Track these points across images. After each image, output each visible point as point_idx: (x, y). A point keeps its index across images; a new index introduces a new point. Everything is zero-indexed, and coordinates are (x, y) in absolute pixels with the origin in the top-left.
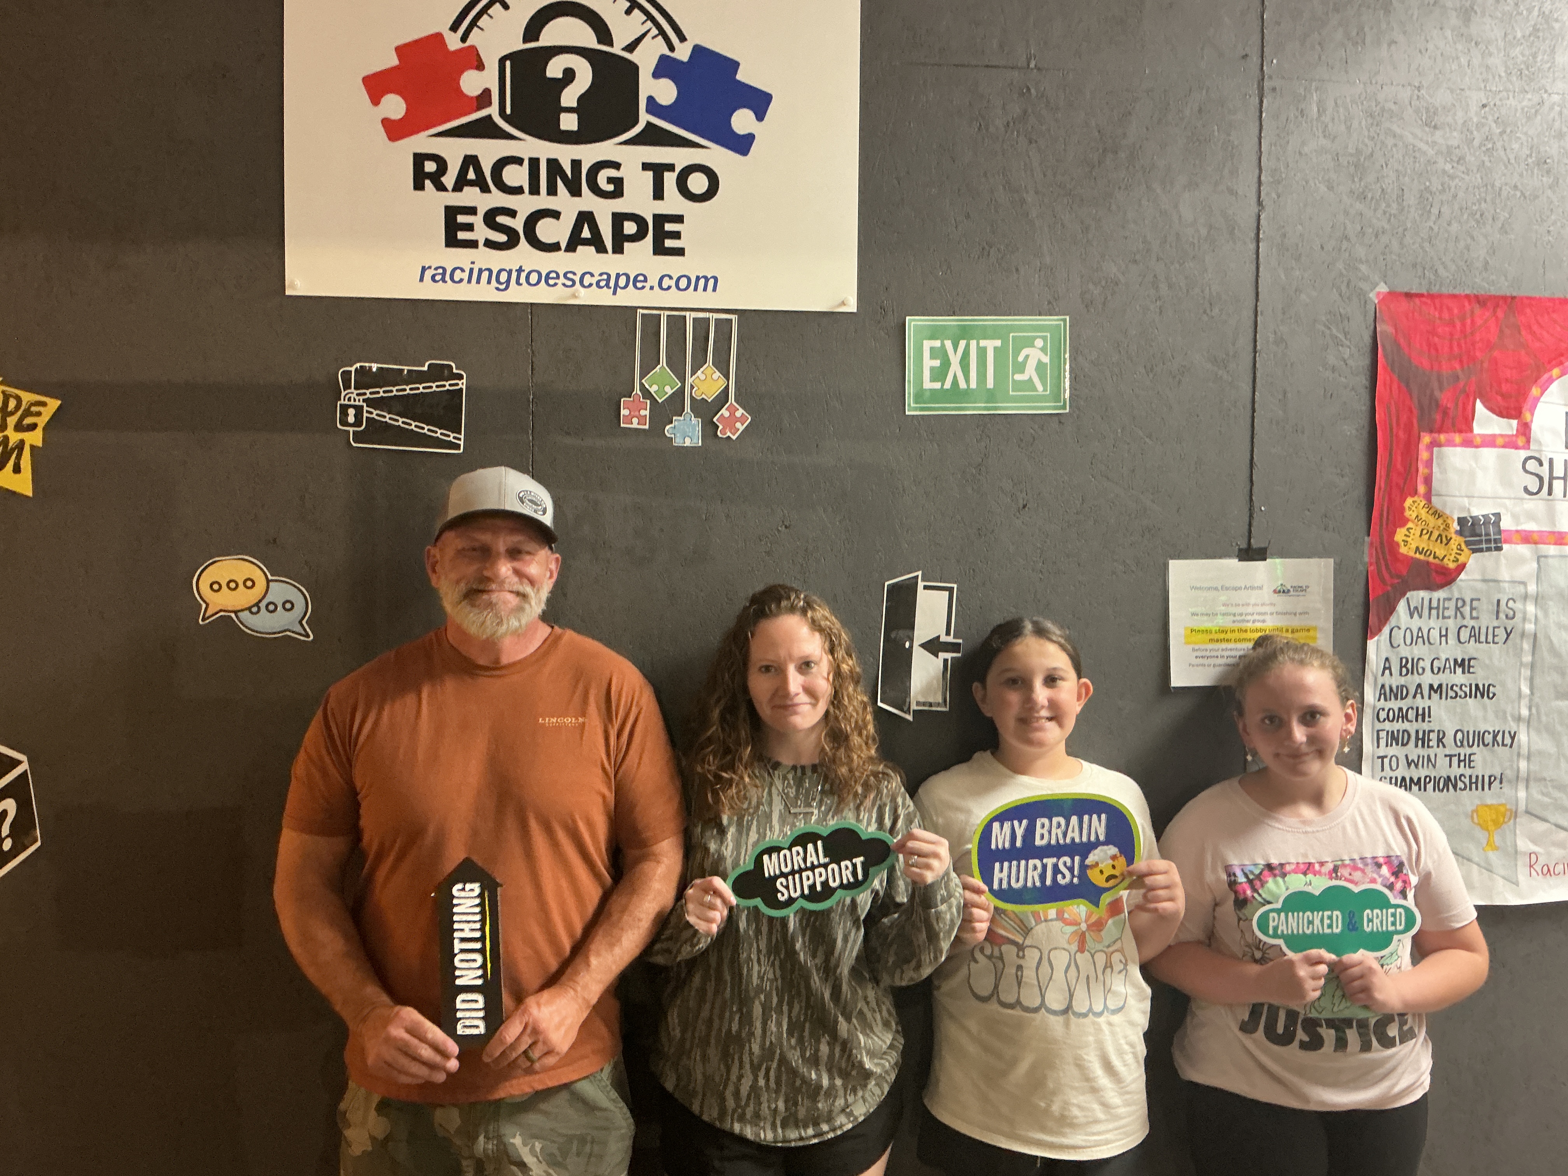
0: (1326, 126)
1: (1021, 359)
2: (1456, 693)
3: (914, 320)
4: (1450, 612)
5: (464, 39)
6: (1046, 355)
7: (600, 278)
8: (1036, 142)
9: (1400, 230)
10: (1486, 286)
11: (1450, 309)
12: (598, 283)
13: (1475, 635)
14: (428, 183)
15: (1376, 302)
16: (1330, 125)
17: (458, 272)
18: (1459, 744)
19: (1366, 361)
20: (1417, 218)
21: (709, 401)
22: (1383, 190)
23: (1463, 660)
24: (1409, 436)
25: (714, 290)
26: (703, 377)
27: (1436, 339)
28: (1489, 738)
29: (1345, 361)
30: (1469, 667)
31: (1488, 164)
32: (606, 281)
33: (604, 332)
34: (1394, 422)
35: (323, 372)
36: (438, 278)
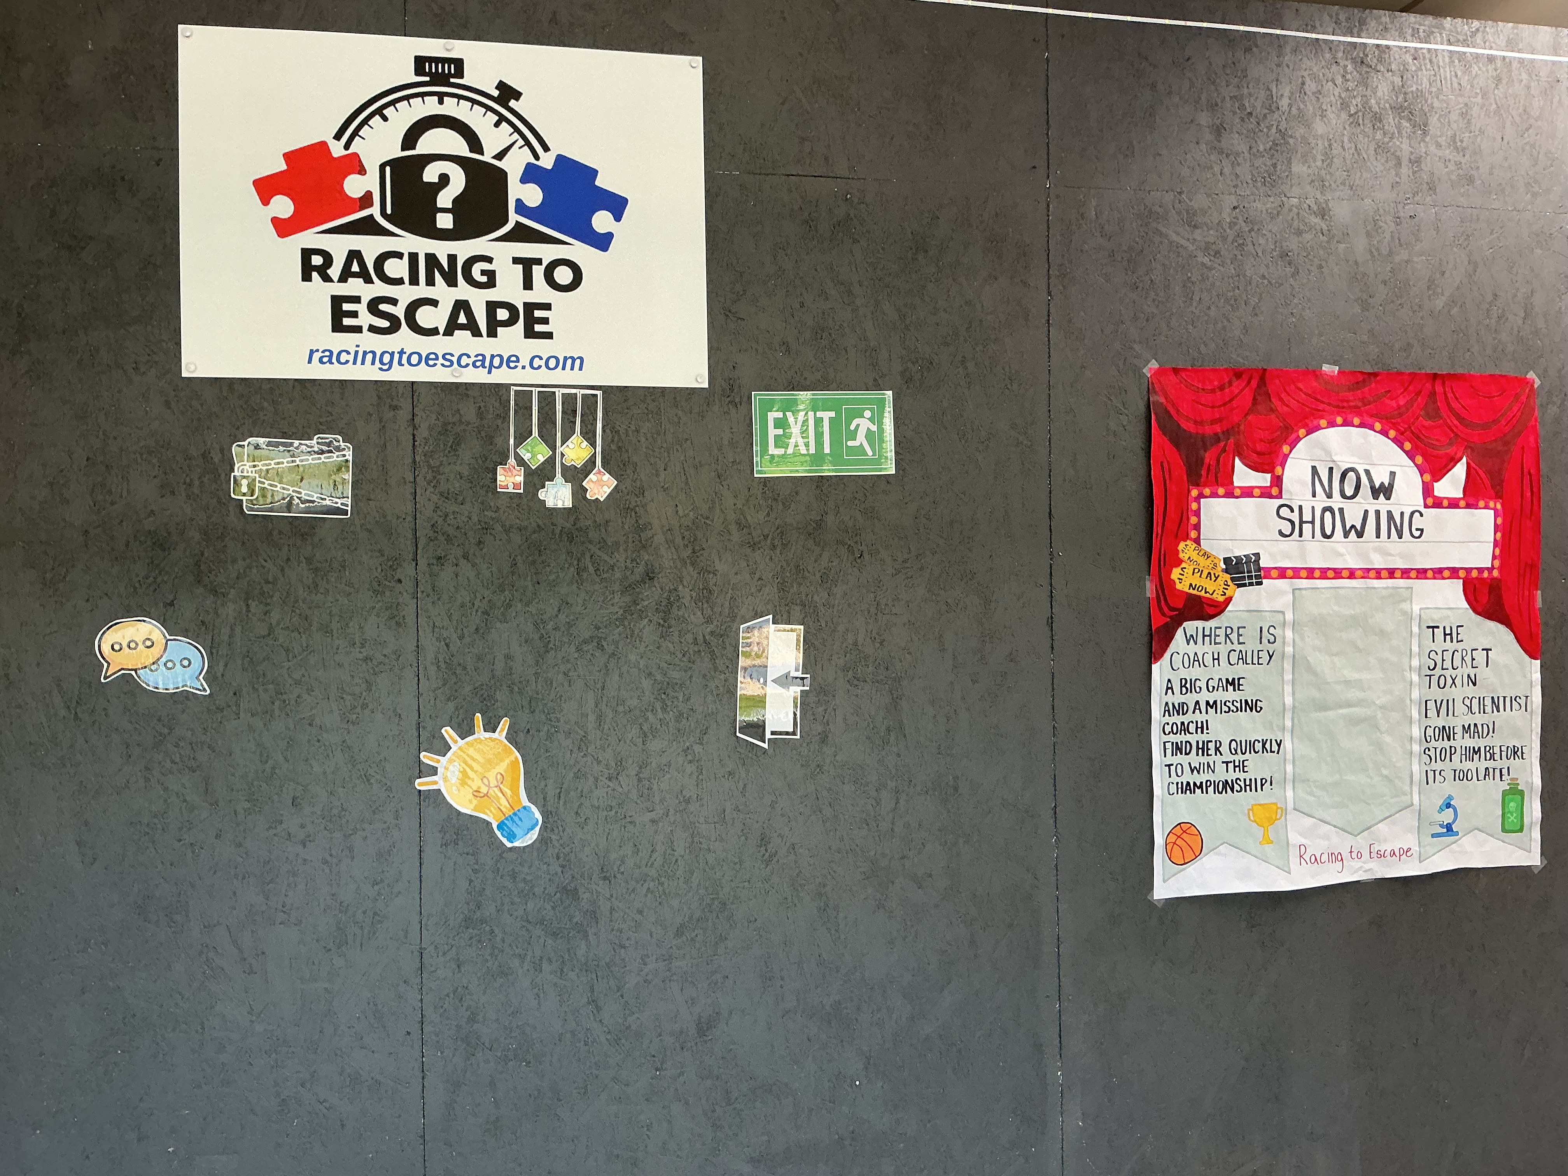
0: (1103, 227)
2: (1229, 708)
4: (1221, 639)
5: (347, 146)
7: (475, 359)
8: (858, 241)
9: (1168, 315)
10: (1242, 361)
12: (474, 362)
13: (1242, 659)
14: (315, 275)
15: (1149, 376)
16: (1106, 227)
17: (344, 354)
18: (1234, 752)
19: (1142, 426)
20: (1182, 305)
21: (578, 467)
22: (1152, 281)
23: (1234, 679)
24: (1180, 490)
25: (581, 369)
26: (571, 446)
28: (1258, 746)
29: (1124, 427)
30: (1239, 685)
31: (1239, 257)
32: (481, 361)
33: (480, 407)
34: (1167, 477)
35: (217, 447)
36: (325, 360)
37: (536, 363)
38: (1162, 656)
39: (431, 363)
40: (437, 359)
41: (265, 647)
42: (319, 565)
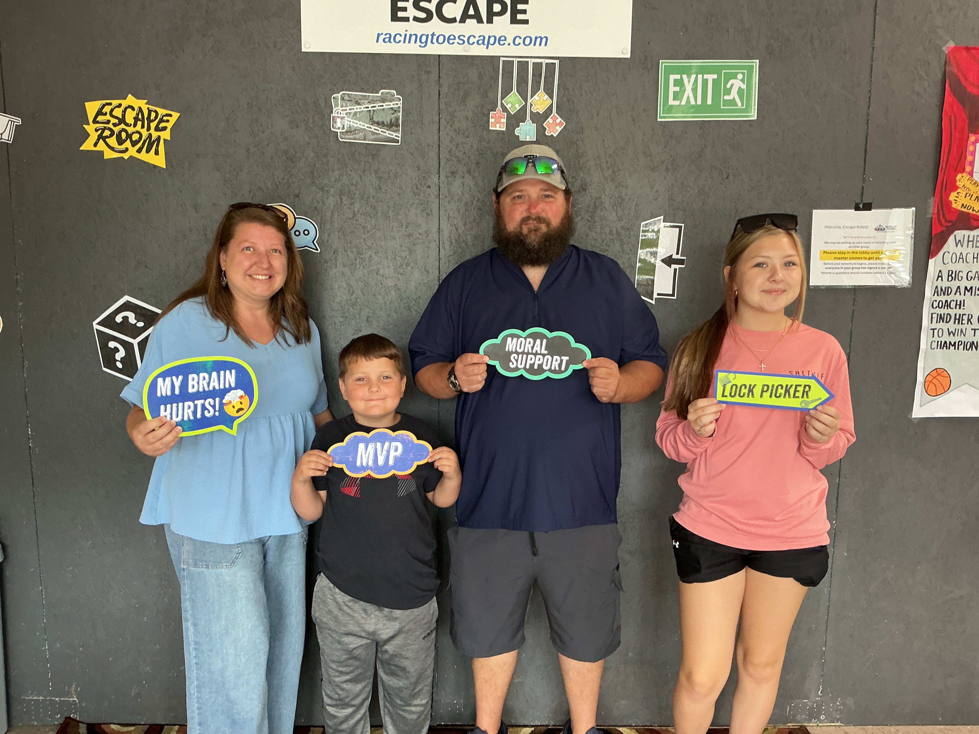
1: (728, 86)
3: (665, 62)
6: (744, 84)
7: (479, 39)
15: (947, 53)
17: (398, 36)
19: (938, 90)
21: (541, 113)
24: (962, 136)
25: (546, 45)
26: (537, 99)
29: (925, 89)
32: (482, 40)
33: (480, 72)
34: (953, 128)
35: (323, 97)
36: (387, 40)
37: (518, 41)
38: (937, 253)
39: (451, 41)
40: (455, 39)
41: (351, 225)
42: (382, 175)
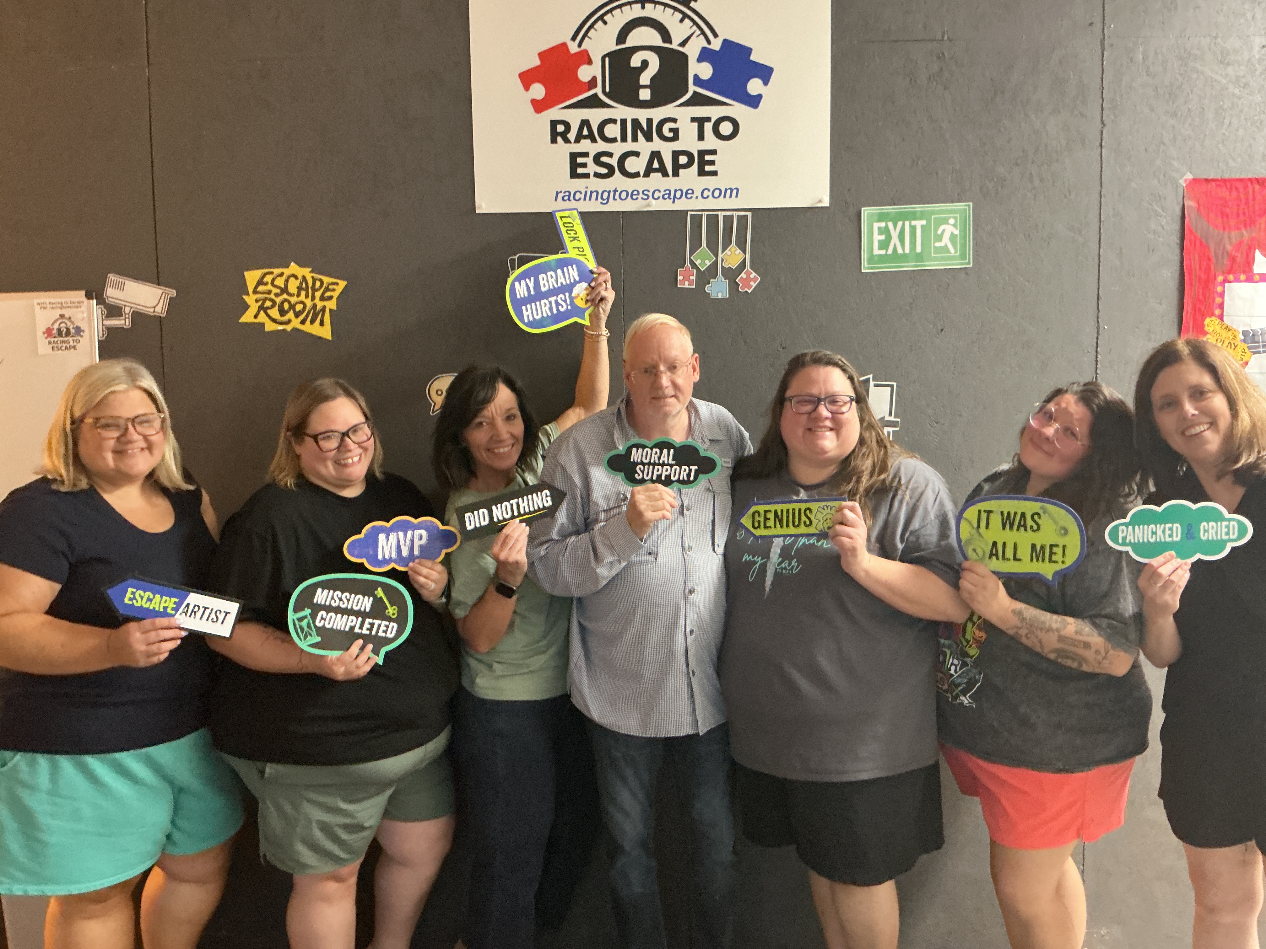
0: (1148, 68)
1: (939, 232)
3: (867, 210)
5: (580, 45)
6: (957, 229)
7: (664, 193)
8: (949, 88)
9: (1202, 136)
11: (1236, 189)
12: (663, 196)
14: (559, 139)
15: (1184, 185)
16: (1151, 67)
17: (578, 194)
19: (1177, 227)
20: (1215, 128)
21: (734, 268)
22: (1189, 109)
24: (1208, 276)
25: (737, 196)
26: (729, 253)
27: (1228, 210)
29: (1162, 227)
32: (668, 195)
36: (566, 198)
37: (706, 193)
39: (634, 197)
40: (638, 194)
